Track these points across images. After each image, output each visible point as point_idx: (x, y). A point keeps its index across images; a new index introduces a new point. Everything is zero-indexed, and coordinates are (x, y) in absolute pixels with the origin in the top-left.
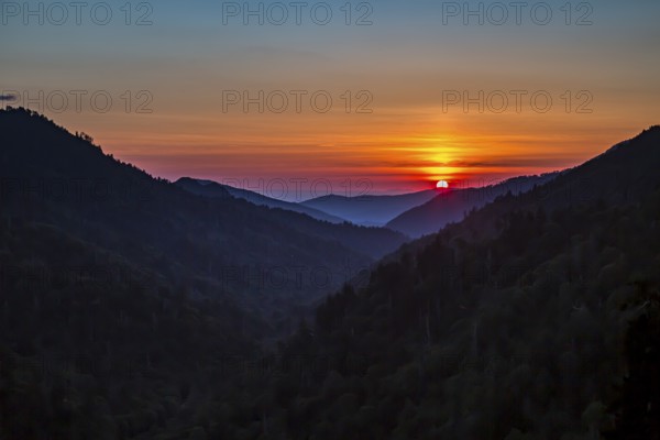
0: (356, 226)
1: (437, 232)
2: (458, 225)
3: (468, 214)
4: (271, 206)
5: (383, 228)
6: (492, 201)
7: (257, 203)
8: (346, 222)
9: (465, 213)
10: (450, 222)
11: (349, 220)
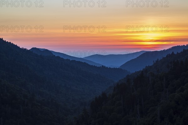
0: (107, 68)
1: (142, 70)
2: (151, 67)
3: (155, 62)
4: (71, 59)
5: (119, 68)
6: (165, 56)
7: (65, 58)
8: (103, 66)
9: (154, 62)
10: (148, 66)
11: (104, 65)
